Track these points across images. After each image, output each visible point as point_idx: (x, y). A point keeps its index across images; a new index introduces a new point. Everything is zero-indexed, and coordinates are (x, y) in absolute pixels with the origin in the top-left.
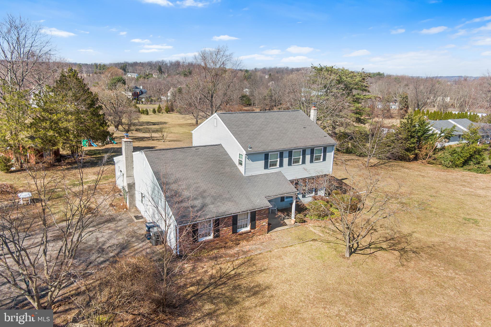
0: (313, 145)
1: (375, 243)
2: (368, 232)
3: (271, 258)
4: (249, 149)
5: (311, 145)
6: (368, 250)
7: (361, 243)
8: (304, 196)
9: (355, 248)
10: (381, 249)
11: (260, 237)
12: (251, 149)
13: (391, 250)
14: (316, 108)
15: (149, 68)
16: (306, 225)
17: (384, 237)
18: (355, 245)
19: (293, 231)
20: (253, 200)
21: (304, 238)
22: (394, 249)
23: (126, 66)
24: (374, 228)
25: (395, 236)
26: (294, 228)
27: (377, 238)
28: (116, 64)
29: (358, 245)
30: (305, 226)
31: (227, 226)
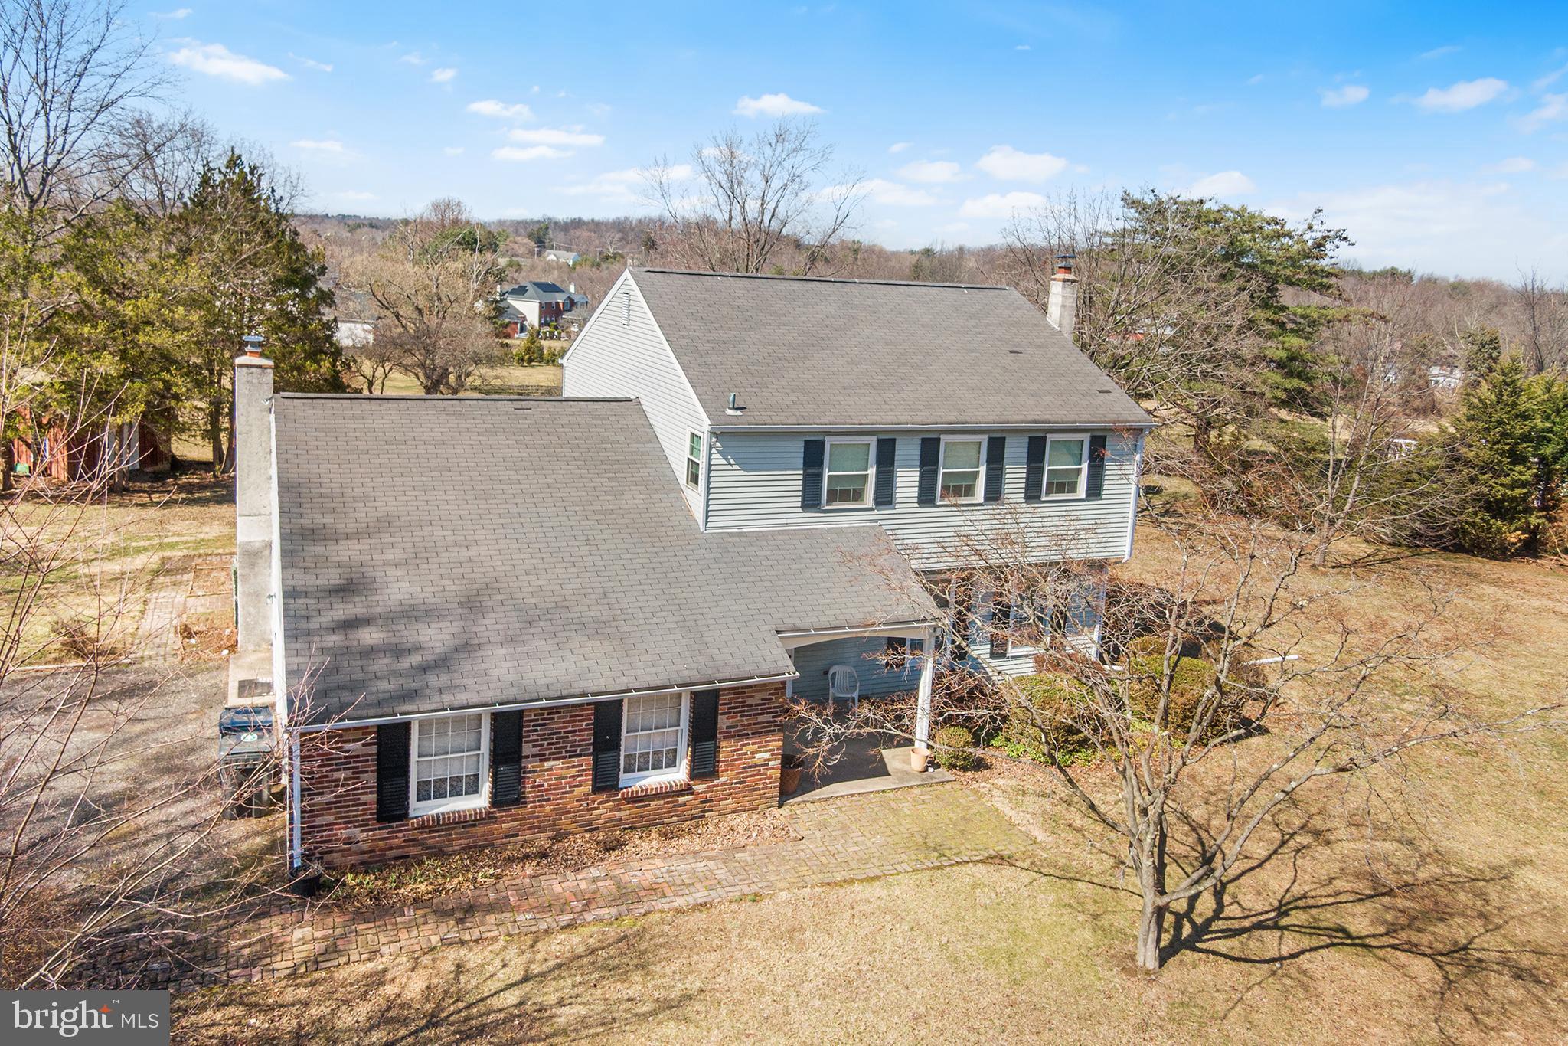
0: (1037, 418)
1: (1311, 902)
2: (1283, 843)
3: (743, 935)
4: (730, 412)
5: (1030, 418)
6: (1270, 937)
7: (1234, 896)
8: (999, 652)
9: (1199, 921)
10: (1342, 937)
11: (734, 821)
12: (739, 413)
13: (1393, 946)
14: (1071, 277)
15: (618, 236)
16: (980, 782)
17: (1359, 876)
18: (1206, 905)
19: (906, 808)
20: (710, 640)
21: (952, 844)
22: (1408, 942)
23: (547, 228)
24: (1318, 823)
25: (1422, 875)
26: (917, 791)
27: (1323, 874)
28: (519, 222)
29: (1220, 906)
30: (975, 786)
31: (564, 751)
